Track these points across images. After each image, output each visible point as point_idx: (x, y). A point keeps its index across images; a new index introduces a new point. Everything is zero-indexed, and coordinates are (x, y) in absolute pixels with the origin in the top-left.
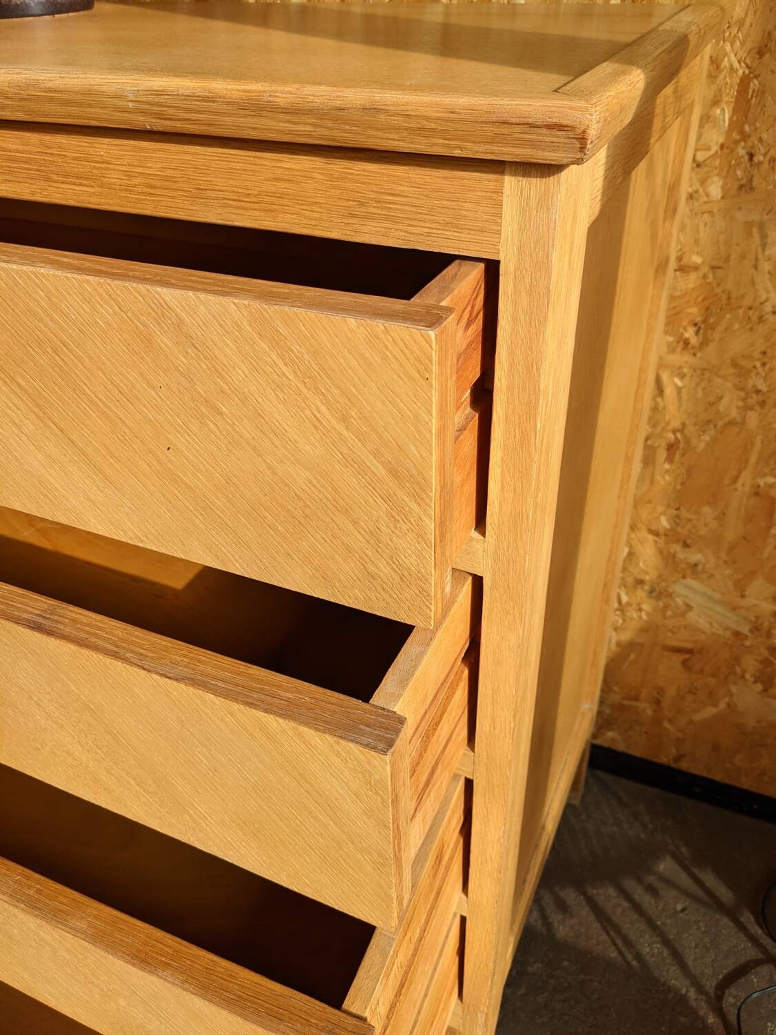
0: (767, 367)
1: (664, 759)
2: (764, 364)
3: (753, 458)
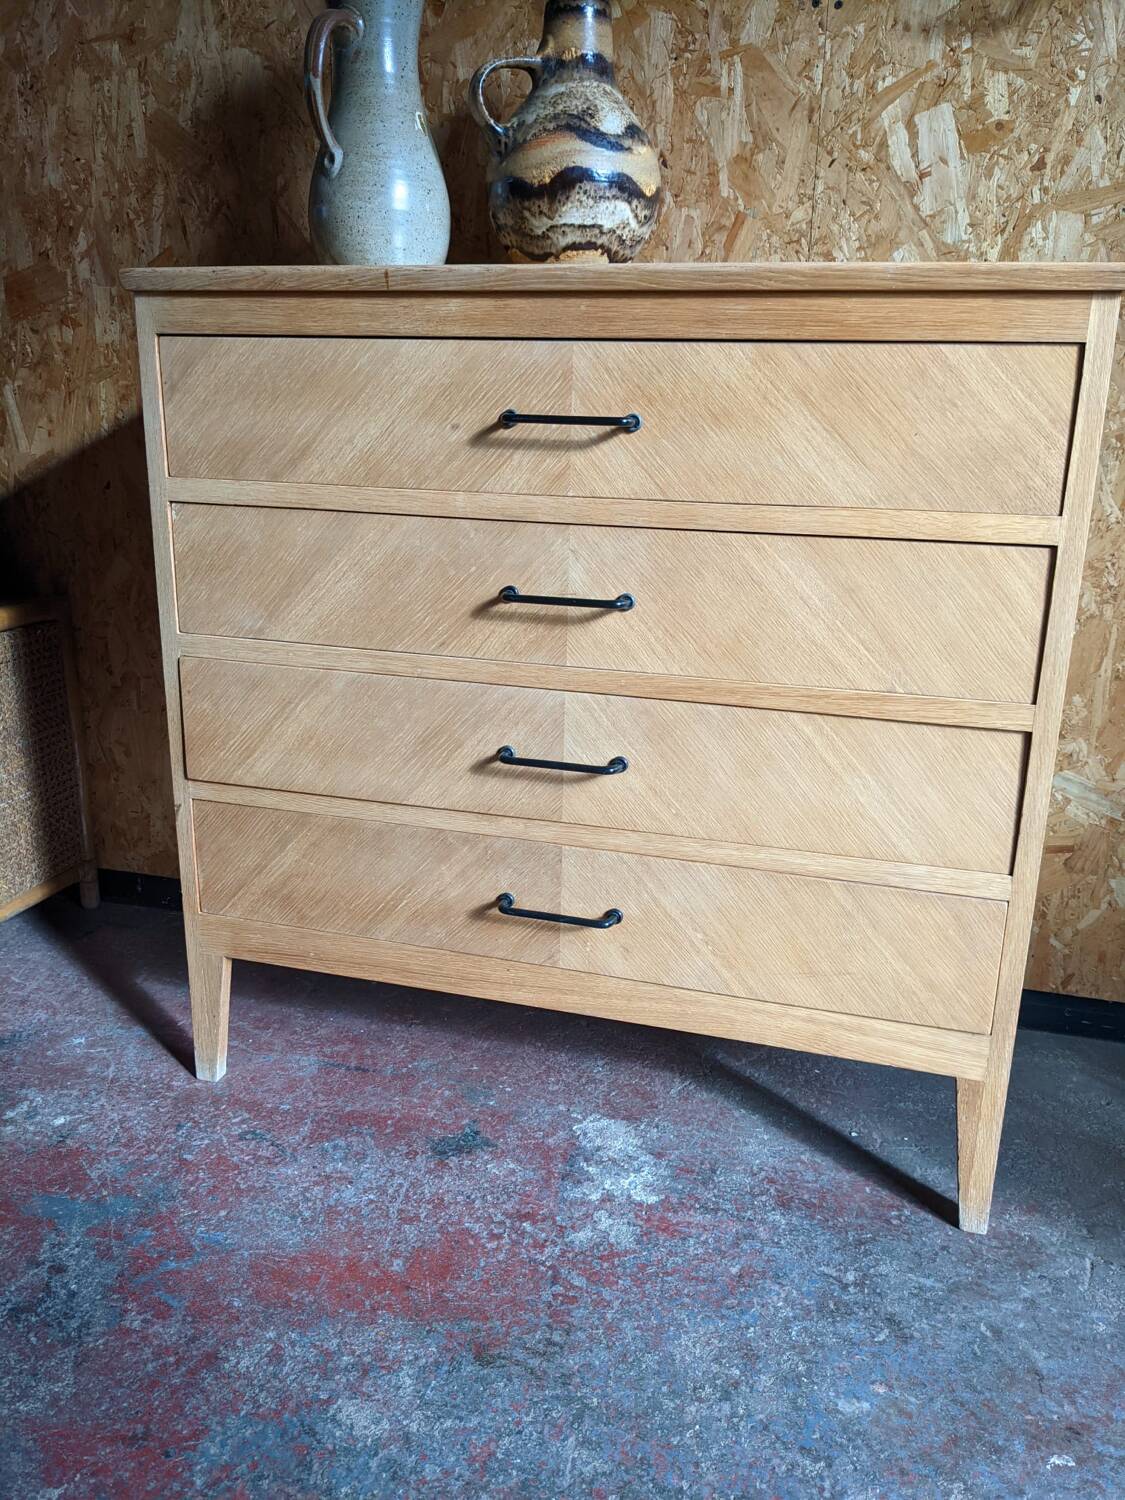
0: (1116, 566)
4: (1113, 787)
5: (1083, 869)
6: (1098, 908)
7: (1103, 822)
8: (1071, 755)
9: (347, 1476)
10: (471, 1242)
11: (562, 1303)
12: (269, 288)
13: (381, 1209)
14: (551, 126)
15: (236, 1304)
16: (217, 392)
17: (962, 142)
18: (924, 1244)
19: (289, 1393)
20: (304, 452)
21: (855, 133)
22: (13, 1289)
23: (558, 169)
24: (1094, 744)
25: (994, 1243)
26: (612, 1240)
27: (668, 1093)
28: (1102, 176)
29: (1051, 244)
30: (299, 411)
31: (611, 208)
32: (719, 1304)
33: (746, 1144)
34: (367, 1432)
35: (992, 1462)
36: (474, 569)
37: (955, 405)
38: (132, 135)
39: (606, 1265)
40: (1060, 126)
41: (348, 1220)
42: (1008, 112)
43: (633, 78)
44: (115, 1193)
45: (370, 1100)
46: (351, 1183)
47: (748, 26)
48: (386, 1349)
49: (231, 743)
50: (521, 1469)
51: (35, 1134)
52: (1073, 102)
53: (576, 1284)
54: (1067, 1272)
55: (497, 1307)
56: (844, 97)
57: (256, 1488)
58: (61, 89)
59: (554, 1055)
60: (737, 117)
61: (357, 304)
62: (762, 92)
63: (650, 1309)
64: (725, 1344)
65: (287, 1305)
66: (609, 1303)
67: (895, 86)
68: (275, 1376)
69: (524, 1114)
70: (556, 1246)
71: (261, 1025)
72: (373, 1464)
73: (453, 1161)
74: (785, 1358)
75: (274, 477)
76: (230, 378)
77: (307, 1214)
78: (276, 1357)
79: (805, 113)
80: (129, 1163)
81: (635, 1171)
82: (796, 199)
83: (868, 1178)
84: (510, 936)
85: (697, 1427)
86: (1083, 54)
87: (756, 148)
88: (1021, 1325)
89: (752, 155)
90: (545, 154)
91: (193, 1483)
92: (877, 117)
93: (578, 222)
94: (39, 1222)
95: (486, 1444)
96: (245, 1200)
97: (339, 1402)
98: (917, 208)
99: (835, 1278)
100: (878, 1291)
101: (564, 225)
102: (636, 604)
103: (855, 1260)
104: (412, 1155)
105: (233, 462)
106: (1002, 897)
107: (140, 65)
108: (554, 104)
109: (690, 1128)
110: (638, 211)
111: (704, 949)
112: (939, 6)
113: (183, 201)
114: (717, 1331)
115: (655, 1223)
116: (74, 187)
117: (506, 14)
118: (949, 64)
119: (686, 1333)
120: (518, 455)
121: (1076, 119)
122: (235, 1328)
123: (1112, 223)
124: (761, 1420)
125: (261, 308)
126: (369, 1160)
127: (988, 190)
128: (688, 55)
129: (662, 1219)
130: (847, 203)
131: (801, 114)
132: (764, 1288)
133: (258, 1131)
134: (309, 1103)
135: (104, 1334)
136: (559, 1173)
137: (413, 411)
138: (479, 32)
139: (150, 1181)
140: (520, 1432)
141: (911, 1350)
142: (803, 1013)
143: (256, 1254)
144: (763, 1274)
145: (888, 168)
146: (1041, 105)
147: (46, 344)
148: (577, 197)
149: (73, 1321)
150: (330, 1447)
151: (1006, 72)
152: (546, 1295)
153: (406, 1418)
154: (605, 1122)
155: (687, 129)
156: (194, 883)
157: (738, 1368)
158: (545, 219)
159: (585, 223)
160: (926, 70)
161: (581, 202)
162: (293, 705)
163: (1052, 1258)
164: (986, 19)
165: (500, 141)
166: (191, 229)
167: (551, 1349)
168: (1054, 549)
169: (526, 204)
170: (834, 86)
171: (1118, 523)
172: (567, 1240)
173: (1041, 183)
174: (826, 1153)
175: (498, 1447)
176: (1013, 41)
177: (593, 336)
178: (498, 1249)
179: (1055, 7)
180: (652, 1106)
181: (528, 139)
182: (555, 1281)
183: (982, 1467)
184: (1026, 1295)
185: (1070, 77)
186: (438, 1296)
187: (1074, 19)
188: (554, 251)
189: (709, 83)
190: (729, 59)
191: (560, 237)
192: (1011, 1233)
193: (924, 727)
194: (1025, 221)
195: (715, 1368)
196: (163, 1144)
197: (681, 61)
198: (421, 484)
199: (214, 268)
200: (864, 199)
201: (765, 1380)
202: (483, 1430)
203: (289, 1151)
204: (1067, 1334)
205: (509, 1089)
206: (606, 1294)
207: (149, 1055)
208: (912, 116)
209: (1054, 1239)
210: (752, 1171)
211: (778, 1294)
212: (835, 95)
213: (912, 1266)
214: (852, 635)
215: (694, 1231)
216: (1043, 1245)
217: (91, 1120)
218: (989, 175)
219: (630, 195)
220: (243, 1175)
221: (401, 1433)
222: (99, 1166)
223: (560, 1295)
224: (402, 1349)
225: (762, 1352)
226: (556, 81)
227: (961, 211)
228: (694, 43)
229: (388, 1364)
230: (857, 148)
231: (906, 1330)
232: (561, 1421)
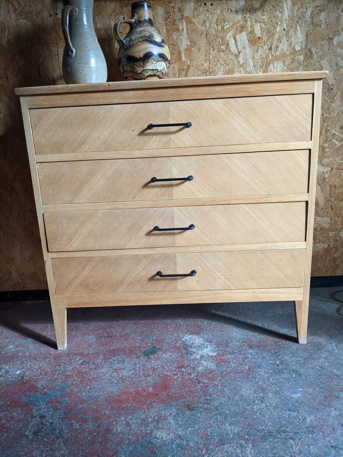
9: (168, 452)
10: (169, 378)
11: (205, 389)
12: (69, 91)
13: (137, 375)
14: (141, 40)
15: (107, 413)
16: (51, 126)
17: (249, 43)
18: (292, 349)
19: (137, 434)
20: (83, 142)
21: (219, 41)
22: (30, 426)
23: (145, 53)
25: (309, 345)
26: (209, 368)
27: (204, 324)
28: (287, 51)
29: (276, 70)
30: (81, 130)
31: (161, 64)
32: (247, 377)
33: (233, 334)
34: (167, 438)
35: (338, 400)
36: (142, 173)
37: (281, 112)
39: (211, 375)
40: (275, 37)
41: (129, 380)
42: (261, 34)
44: (49, 390)
45: (117, 345)
46: (124, 369)
47: (186, 11)
48: (160, 414)
49: (64, 238)
50: (218, 436)
51: (11, 378)
52: (278, 31)
53: (206, 382)
54: (330, 348)
55: (187, 394)
56: (215, 31)
59: (166, 321)
60: (185, 37)
61: (99, 95)
62: (192, 30)
63: (230, 384)
64: (255, 388)
65: (123, 408)
66: (218, 385)
67: (229, 28)
68: (131, 430)
69: (166, 339)
70: (194, 373)
71: (70, 330)
72: (174, 446)
73: (152, 356)
74: (272, 387)
75: (73, 151)
76: (56, 121)
77: (115, 381)
78: (128, 425)
79: (205, 36)
80: (49, 380)
81: (206, 348)
82: (205, 60)
83: (269, 335)
84: (162, 284)
85: (259, 412)
86: (279, 18)
87: (192, 46)
88: (327, 364)
89: (191, 48)
90: (140, 48)
92: (225, 36)
93: (151, 68)
94: (28, 404)
95: (204, 432)
96: (94, 382)
97: (155, 432)
98: (239, 62)
99: (274, 364)
100: (287, 364)
101: (147, 69)
102: (194, 178)
103: (277, 358)
104: (138, 357)
105: (58, 148)
106: (303, 248)
108: (140, 34)
109: (215, 333)
110: (167, 65)
111: (221, 277)
112: (240, 5)
113: (6, 69)
114: (251, 385)
115: (219, 360)
117: (112, 8)
118: (244, 21)
119: (243, 387)
120: (154, 137)
121: (279, 35)
122: (111, 420)
123: (291, 64)
124: (275, 405)
125: (66, 98)
126: (126, 362)
127: (257, 56)
128: (169, 19)
129: (220, 359)
130: (220, 61)
131: (204, 36)
132: (257, 371)
133: (87, 361)
134: (98, 349)
135: (69, 432)
136: (184, 353)
137: (119, 127)
138: (104, 13)
139: (59, 384)
140: (212, 426)
141: (303, 377)
142: (251, 290)
143: (106, 397)
144: (255, 367)
145: (230, 51)
146: (269, 32)
148: (151, 61)
149: (56, 431)
150: (159, 445)
151: (259, 23)
152: (199, 387)
153: (177, 431)
154: (190, 336)
155: (171, 41)
156: (53, 286)
157: (261, 393)
158: (141, 68)
159: (153, 69)
160: (238, 23)
161: (152, 62)
162: (84, 223)
163: (325, 345)
164: (253, 8)
165: (124, 45)
166: (10, 78)
167: (208, 401)
168: (310, 150)
169: (135, 63)
170: (212, 28)
172: (196, 371)
173: (271, 53)
174: (255, 331)
175: (207, 432)
176: (261, 14)
177: (176, 100)
178: (178, 378)
179: (271, 5)
180: (201, 329)
181: (134, 44)
182: (199, 382)
183: (336, 402)
184: (324, 356)
185: (276, 24)
186: (168, 395)
187: (276, 8)
188: (144, 77)
189: (176, 28)
190: (182, 20)
191: (146, 73)
192: (312, 342)
193: (279, 203)
194: (268, 64)
195: (256, 395)
196: (57, 371)
197: (167, 21)
198: (123, 149)
199: (49, 86)
200: (224, 60)
201: (270, 395)
202: (200, 428)
203: (100, 365)
204: (339, 364)
205: (157, 333)
206: (216, 383)
207: (38, 346)
208: (235, 36)
209: (323, 341)
210: (238, 341)
211: (262, 371)
212: (213, 30)
213: (292, 356)
214: (257, 179)
215: (231, 360)
216: (321, 343)
217: (29, 370)
218: (257, 52)
219: (165, 60)
220: (89, 375)
221: (177, 436)
222: (39, 383)
223: (203, 386)
224: (165, 412)
225: (266, 388)
226: (139, 27)
227: (251, 62)
228: (170, 16)
229: (163, 418)
230: (220, 45)
231: (299, 373)
232: (221, 420)
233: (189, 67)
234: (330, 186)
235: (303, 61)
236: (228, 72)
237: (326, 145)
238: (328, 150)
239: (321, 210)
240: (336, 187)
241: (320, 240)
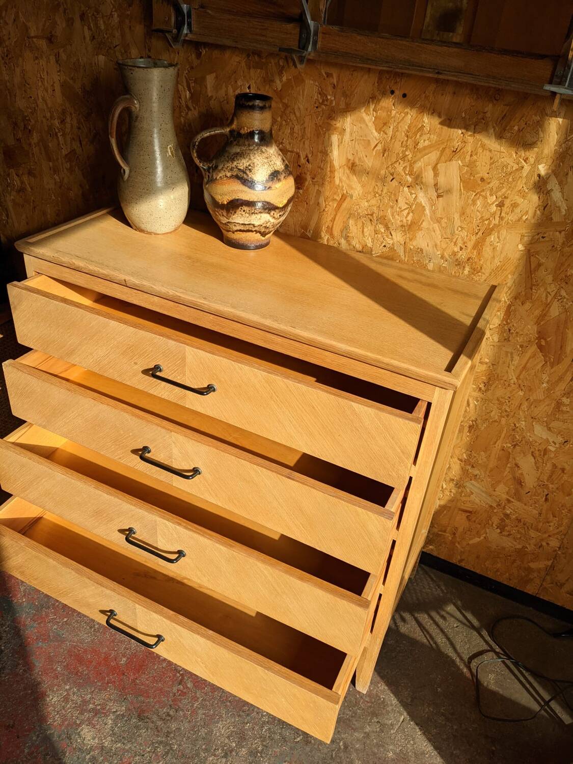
0: (510, 403)
1: (454, 561)
2: (509, 402)
3: (503, 436)
4: (494, 493)
5: (475, 521)
6: (479, 538)
7: (487, 506)
8: (476, 475)
11: (180, 695)
14: (229, 174)
15: (58, 669)
17: (461, 183)
21: (406, 167)
23: (231, 199)
24: (488, 474)
25: (367, 699)
28: (533, 217)
29: (501, 246)
31: (259, 217)
34: (89, 742)
36: (131, 434)
37: (358, 430)
38: (54, 90)
40: (516, 186)
42: (488, 173)
43: (295, 113)
47: (355, 97)
48: (107, 704)
52: (524, 174)
53: (188, 686)
54: (391, 721)
55: (155, 691)
56: (402, 147)
57: (45, 759)
58: (20, 59)
60: (347, 145)
62: (360, 135)
64: (235, 730)
65: (77, 674)
66: (198, 698)
67: (430, 146)
68: (64, 708)
72: (88, 757)
74: (256, 742)
78: (66, 699)
79: (381, 151)
82: (373, 194)
88: (357, 746)
89: (352, 167)
90: (225, 189)
91: (24, 751)
92: (418, 161)
97: (83, 726)
98: (434, 212)
107: (56, 55)
108: (233, 160)
110: (275, 215)
113: (79, 128)
114: (234, 723)
116: (30, 110)
117: (232, 65)
118: (460, 140)
119: (222, 721)
121: (523, 185)
122: (55, 681)
127: (471, 211)
130: (399, 201)
131: (379, 151)
138: (219, 71)
140: (143, 755)
141: (307, 749)
143: (73, 645)
147: (22, 183)
150: (74, 746)
151: (491, 150)
152: (175, 690)
153: (105, 739)
155: (320, 146)
157: (235, 743)
158: (225, 218)
159: (245, 223)
160: (447, 141)
161: (242, 214)
163: (388, 712)
164: (484, 119)
167: (167, 718)
168: (411, 478)
169: (216, 209)
170: (397, 140)
171: (515, 384)
173: (501, 214)
175: (133, 760)
176: (497, 135)
179: (523, 120)
181: (218, 178)
182: (182, 682)
184: (367, 730)
185: (525, 161)
186: (134, 681)
188: (232, 230)
189: (333, 125)
190: (345, 113)
191: (233, 226)
192: (377, 695)
194: (488, 232)
195: (227, 741)
197: (320, 109)
200: (407, 201)
201: (244, 751)
202: (130, 751)
204: (375, 754)
206: (199, 694)
208: (437, 164)
209: (393, 703)
212: (397, 145)
214: (297, 520)
216: (387, 705)
218: (474, 204)
219: (270, 210)
221: (101, 745)
223: (180, 690)
224: (112, 706)
225: (248, 737)
226: (236, 144)
227: (456, 218)
228: (327, 101)
229: (105, 711)
230: (406, 175)
231: (309, 738)
232: (159, 754)
233: (344, 198)
234: (554, 466)
235: (563, 243)
236: (410, 225)
237: (566, 400)
238: (568, 410)
239: (527, 493)
240: (565, 472)
241: (511, 534)
